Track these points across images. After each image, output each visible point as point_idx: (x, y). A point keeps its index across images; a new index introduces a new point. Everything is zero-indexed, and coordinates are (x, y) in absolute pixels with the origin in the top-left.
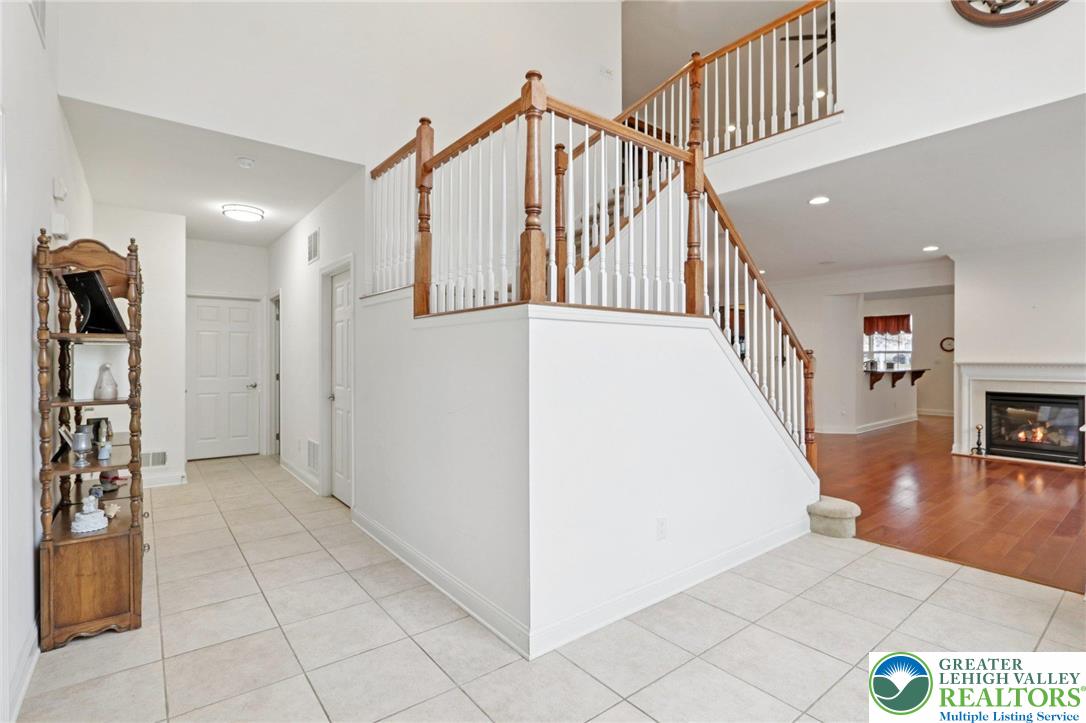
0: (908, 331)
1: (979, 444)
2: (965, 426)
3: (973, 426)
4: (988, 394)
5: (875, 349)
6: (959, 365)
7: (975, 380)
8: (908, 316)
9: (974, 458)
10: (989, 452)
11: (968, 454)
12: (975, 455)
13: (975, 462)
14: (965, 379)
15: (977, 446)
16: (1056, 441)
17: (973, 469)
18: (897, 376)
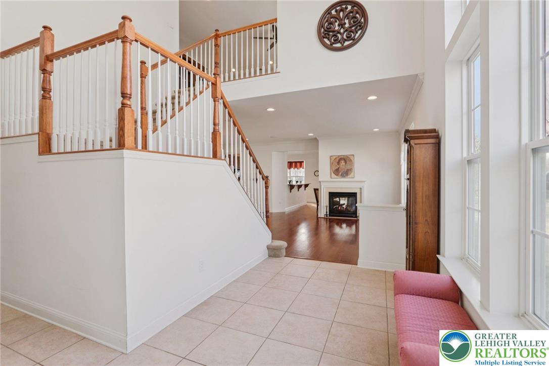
0: (303, 168)
1: (327, 213)
2: (323, 206)
3: (325, 205)
4: (330, 193)
5: (292, 175)
6: (320, 181)
7: (325, 188)
8: (303, 162)
10: (330, 216)
11: (323, 217)
12: (325, 217)
13: (326, 220)
14: (322, 187)
16: (349, 209)
17: (325, 223)
18: (299, 187)
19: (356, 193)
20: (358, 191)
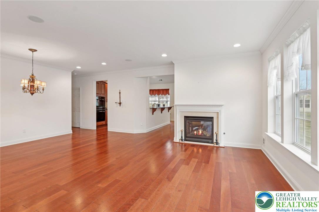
0: (169, 94)
1: (182, 137)
2: (178, 130)
3: (180, 130)
4: (185, 117)
5: (160, 100)
6: (176, 106)
7: (180, 112)
8: (169, 89)
9: (180, 143)
10: (185, 140)
11: (178, 142)
12: (181, 142)
13: (181, 144)
14: (178, 111)
15: (181, 138)
16: (205, 134)
17: (180, 147)
18: (163, 109)
19: (213, 118)
20: (214, 116)
